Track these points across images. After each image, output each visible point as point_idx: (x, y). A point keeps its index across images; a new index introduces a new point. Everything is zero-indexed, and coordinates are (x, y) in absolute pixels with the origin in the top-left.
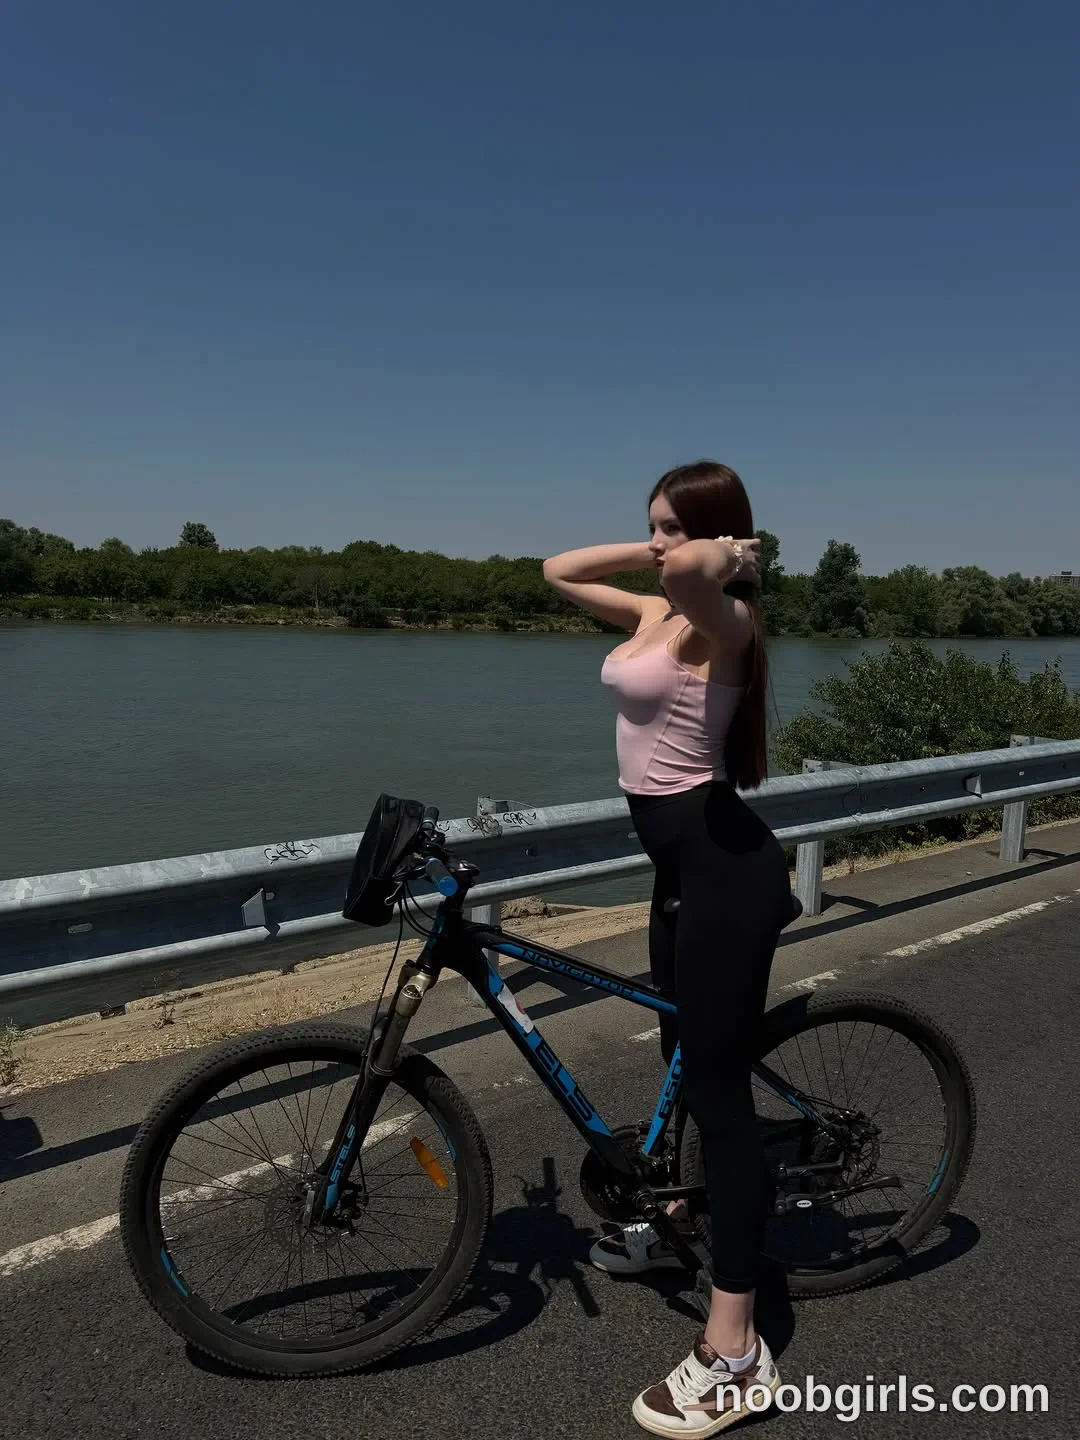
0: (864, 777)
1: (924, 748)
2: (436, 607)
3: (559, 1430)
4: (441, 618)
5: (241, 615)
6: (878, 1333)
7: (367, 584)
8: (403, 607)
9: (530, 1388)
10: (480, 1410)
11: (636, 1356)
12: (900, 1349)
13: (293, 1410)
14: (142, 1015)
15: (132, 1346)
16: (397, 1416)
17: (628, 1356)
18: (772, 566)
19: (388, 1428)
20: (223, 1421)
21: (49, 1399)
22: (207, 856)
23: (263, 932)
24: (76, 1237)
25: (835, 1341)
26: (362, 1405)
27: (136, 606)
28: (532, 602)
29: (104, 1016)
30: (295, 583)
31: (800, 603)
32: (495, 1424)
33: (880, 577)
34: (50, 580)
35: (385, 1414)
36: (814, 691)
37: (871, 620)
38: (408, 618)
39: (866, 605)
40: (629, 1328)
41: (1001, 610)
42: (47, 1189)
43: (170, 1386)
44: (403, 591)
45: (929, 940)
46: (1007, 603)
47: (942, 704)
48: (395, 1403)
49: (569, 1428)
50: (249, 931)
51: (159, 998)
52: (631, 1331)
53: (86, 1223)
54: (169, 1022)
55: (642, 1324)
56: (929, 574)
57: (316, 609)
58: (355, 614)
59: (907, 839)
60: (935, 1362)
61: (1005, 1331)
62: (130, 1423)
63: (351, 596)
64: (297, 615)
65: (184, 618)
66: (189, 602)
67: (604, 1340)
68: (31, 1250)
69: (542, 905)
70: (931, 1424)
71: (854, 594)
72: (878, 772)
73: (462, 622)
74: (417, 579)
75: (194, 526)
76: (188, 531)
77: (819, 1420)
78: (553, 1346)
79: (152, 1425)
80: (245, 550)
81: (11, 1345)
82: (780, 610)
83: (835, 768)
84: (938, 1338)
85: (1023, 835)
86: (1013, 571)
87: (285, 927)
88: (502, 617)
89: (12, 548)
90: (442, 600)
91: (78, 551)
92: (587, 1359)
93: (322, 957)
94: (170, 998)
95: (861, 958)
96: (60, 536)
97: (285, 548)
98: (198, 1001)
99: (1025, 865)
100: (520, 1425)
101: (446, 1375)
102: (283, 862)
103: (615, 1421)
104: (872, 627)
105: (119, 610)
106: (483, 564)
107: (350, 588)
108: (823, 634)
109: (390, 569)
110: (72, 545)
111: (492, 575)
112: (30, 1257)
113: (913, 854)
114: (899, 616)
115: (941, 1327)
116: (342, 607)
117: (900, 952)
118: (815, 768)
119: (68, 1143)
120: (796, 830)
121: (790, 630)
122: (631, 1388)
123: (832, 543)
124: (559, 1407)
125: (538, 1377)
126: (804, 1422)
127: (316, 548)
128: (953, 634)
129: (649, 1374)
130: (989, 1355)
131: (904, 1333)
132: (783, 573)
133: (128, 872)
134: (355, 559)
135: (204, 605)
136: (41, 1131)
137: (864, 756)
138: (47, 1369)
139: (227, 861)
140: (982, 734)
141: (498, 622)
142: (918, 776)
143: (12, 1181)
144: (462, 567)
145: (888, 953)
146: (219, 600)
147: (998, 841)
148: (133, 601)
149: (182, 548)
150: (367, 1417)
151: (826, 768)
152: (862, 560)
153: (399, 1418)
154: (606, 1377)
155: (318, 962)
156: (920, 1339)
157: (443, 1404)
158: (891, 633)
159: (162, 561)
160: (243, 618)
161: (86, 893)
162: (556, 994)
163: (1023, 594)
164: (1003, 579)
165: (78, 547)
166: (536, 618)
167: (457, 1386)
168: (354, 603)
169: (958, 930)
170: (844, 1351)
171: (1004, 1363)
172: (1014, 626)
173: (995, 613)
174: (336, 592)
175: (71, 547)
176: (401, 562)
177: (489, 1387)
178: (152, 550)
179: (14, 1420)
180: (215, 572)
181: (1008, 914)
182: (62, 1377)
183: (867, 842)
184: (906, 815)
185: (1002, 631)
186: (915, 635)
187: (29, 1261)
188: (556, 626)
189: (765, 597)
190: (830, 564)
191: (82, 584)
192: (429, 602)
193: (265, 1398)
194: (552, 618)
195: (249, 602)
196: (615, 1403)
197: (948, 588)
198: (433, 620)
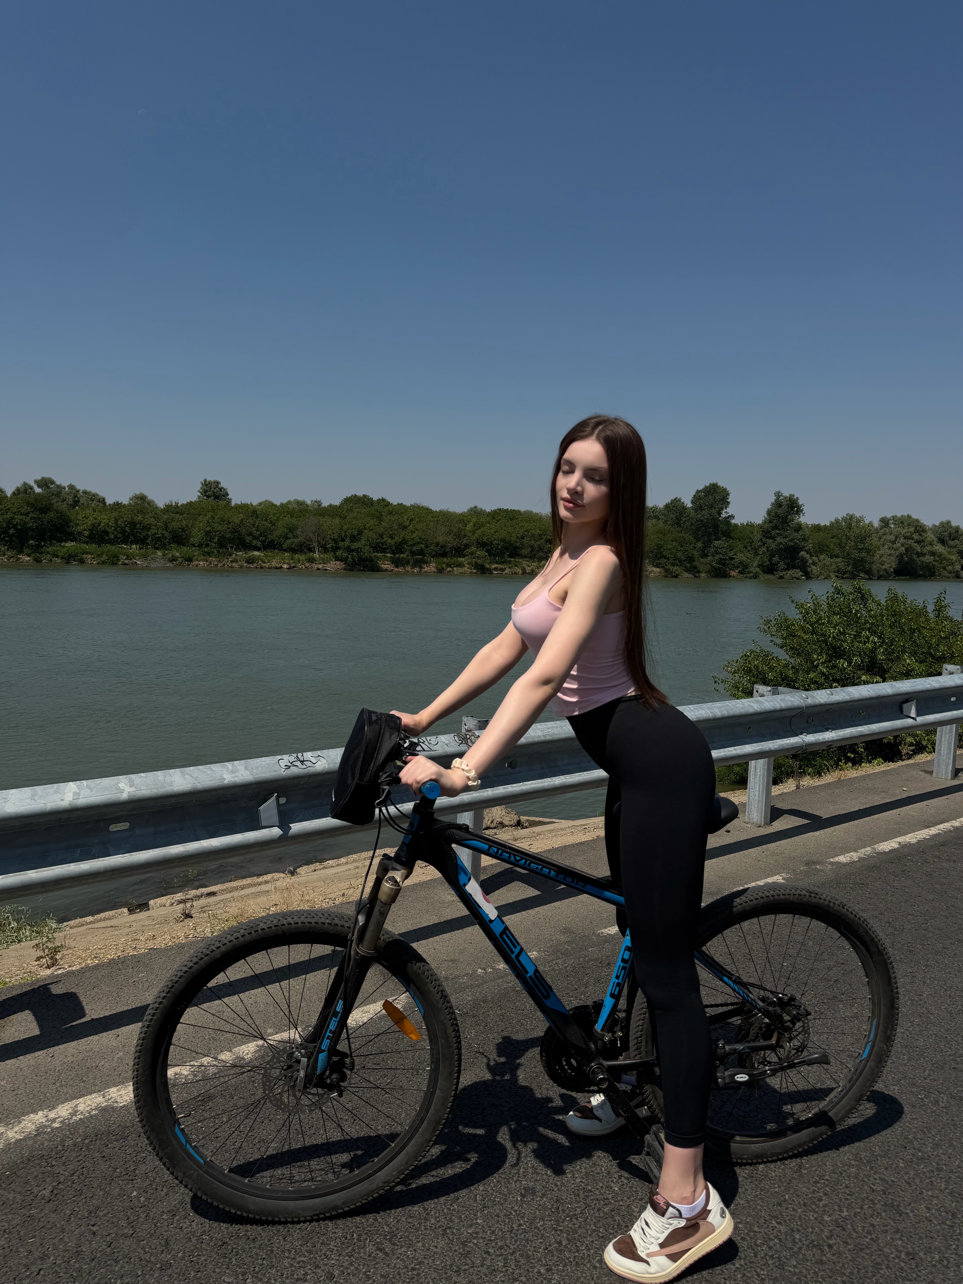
0: (810, 701)
1: (864, 678)
2: (421, 552)
3: (539, 1272)
4: (426, 562)
5: (250, 561)
6: (825, 1194)
7: (360, 533)
8: (393, 553)
9: (513, 1235)
10: (469, 1252)
11: (607, 1209)
12: (845, 1210)
13: (304, 1249)
14: (163, 911)
15: (165, 1190)
16: (395, 1257)
17: (599, 1210)
18: (724, 515)
19: (388, 1265)
20: (244, 1256)
21: (94, 1233)
22: (229, 765)
23: (276, 832)
24: (115, 1095)
25: (785, 1200)
26: (365, 1245)
27: (159, 553)
28: (506, 548)
29: (131, 911)
30: (298, 532)
31: (749, 548)
32: (482, 1266)
33: (822, 524)
34: (85, 530)
35: (386, 1254)
36: (762, 626)
37: (814, 564)
38: (397, 563)
39: (809, 550)
40: (601, 1185)
41: (933, 554)
42: (90, 1054)
43: (197, 1225)
44: (392, 538)
45: (868, 849)
46: (939, 548)
47: (880, 638)
48: (394, 1244)
49: (548, 1270)
50: (264, 831)
51: (179, 896)
52: (602, 1187)
53: (123, 1083)
54: (188, 916)
55: (612, 1181)
56: (867, 522)
57: (316, 555)
58: (350, 559)
59: (848, 760)
60: (876, 1221)
61: (941, 1196)
62: (163, 1256)
63: (347, 543)
64: (299, 561)
65: (201, 563)
66: (206, 550)
67: (578, 1195)
68: (76, 1106)
69: (516, 818)
70: (874, 1276)
71: (799, 540)
72: (822, 696)
73: (444, 566)
74: (405, 528)
75: (210, 483)
76: (205, 487)
77: (772, 1270)
78: (533, 1199)
79: (183, 1258)
80: (255, 504)
81: (61, 1186)
82: (731, 554)
83: (784, 693)
84: (879, 1201)
85: (955, 756)
86: (944, 519)
87: (296, 827)
88: (479, 561)
89: (52, 502)
90: (427, 547)
91: (110, 505)
92: (564, 1211)
93: (321, 861)
94: (188, 897)
95: (807, 864)
96: (93, 491)
97: (289, 502)
98: (212, 900)
99: (956, 782)
100: (504, 1266)
101: (439, 1221)
102: (294, 771)
103: (588, 1265)
104: (815, 569)
105: (145, 557)
106: (463, 515)
107: (346, 536)
108: (770, 576)
109: (380, 519)
110: (104, 499)
111: (471, 524)
112: (76, 1112)
113: (852, 773)
114: (840, 559)
115: (882, 1190)
116: (339, 553)
117: (842, 859)
118: (765, 693)
119: (107, 1014)
120: (748, 749)
121: (740, 572)
122: (603, 1237)
123: (778, 494)
124: (539, 1252)
125: (520, 1225)
126: (758, 1270)
127: (316, 501)
128: (890, 575)
129: (619, 1225)
130: (927, 1217)
131: (849, 1195)
132: (733, 521)
133: (161, 778)
134: (350, 510)
135: (218, 552)
136: (84, 1004)
137: (808, 685)
138: (91, 1208)
139: (246, 769)
140: (916, 666)
141: (476, 566)
142: (859, 700)
143: (60, 1046)
144: (444, 517)
145: (832, 860)
146: (232, 547)
147: (932, 761)
148: (157, 548)
149: (199, 502)
150: (369, 1256)
151: (775, 693)
152: (805, 509)
153: (398, 1258)
154: (580, 1227)
155: (318, 865)
156: (863, 1200)
157: (436, 1247)
158: (832, 575)
159: (182, 514)
160: (252, 563)
161: (124, 796)
162: (532, 892)
163: (953, 540)
164: (934, 526)
165: (109, 501)
166: (510, 562)
167: (448, 1231)
168: (349, 549)
169: (896, 840)
170: (794, 1210)
171: (940, 1224)
172: (945, 568)
173: (927, 557)
174: (334, 540)
175: (103, 501)
176: (390, 513)
177: (476, 1233)
178: (174, 504)
179: (65, 1251)
180: (229, 523)
181: (941, 826)
182: (104, 1215)
183: (810, 764)
184: (848, 736)
185: (934, 573)
186: (854, 577)
187: (76, 1115)
188: (528, 569)
189: (717, 543)
190: (776, 513)
191: (113, 533)
192: (415, 548)
193: (281, 1238)
194: (525, 563)
195: (258, 549)
196: (589, 1250)
197: (884, 534)
198: (419, 563)
